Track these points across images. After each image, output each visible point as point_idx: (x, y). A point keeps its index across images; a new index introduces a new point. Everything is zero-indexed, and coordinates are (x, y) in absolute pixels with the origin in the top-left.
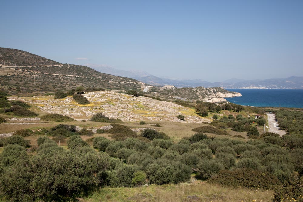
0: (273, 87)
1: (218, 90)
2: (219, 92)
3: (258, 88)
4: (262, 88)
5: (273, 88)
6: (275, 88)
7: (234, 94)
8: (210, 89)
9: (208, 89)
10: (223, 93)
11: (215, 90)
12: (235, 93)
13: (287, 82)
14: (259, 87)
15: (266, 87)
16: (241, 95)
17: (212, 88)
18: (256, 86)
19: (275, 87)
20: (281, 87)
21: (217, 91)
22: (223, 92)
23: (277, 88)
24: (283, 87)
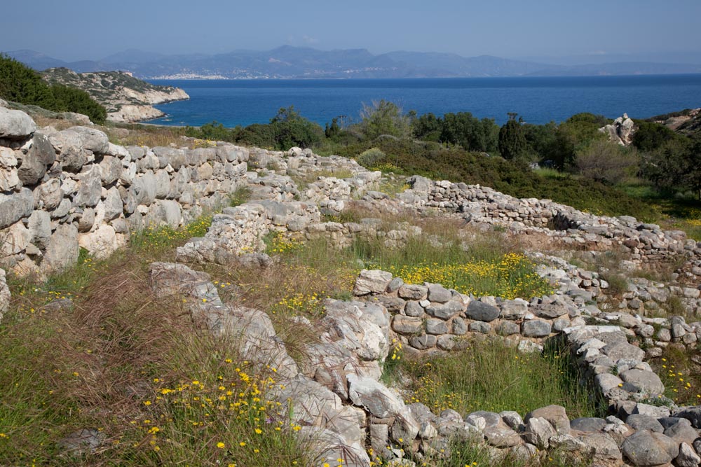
0: (240, 74)
1: (120, 81)
2: (125, 86)
3: (204, 78)
4: (213, 77)
5: (240, 78)
6: (244, 78)
7: (168, 92)
8: (91, 76)
9: (85, 75)
10: (136, 90)
11: (110, 80)
12: (169, 89)
13: (272, 60)
14: (206, 75)
15: (222, 76)
16: (188, 97)
17: (96, 73)
18: (195, 73)
19: (245, 75)
20: (258, 75)
21: (115, 84)
22: (136, 87)
23: (250, 78)
24: (263, 75)
